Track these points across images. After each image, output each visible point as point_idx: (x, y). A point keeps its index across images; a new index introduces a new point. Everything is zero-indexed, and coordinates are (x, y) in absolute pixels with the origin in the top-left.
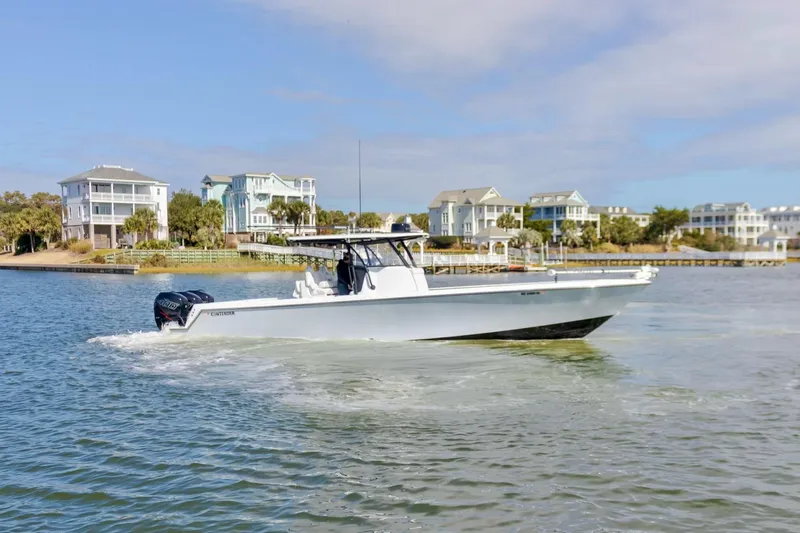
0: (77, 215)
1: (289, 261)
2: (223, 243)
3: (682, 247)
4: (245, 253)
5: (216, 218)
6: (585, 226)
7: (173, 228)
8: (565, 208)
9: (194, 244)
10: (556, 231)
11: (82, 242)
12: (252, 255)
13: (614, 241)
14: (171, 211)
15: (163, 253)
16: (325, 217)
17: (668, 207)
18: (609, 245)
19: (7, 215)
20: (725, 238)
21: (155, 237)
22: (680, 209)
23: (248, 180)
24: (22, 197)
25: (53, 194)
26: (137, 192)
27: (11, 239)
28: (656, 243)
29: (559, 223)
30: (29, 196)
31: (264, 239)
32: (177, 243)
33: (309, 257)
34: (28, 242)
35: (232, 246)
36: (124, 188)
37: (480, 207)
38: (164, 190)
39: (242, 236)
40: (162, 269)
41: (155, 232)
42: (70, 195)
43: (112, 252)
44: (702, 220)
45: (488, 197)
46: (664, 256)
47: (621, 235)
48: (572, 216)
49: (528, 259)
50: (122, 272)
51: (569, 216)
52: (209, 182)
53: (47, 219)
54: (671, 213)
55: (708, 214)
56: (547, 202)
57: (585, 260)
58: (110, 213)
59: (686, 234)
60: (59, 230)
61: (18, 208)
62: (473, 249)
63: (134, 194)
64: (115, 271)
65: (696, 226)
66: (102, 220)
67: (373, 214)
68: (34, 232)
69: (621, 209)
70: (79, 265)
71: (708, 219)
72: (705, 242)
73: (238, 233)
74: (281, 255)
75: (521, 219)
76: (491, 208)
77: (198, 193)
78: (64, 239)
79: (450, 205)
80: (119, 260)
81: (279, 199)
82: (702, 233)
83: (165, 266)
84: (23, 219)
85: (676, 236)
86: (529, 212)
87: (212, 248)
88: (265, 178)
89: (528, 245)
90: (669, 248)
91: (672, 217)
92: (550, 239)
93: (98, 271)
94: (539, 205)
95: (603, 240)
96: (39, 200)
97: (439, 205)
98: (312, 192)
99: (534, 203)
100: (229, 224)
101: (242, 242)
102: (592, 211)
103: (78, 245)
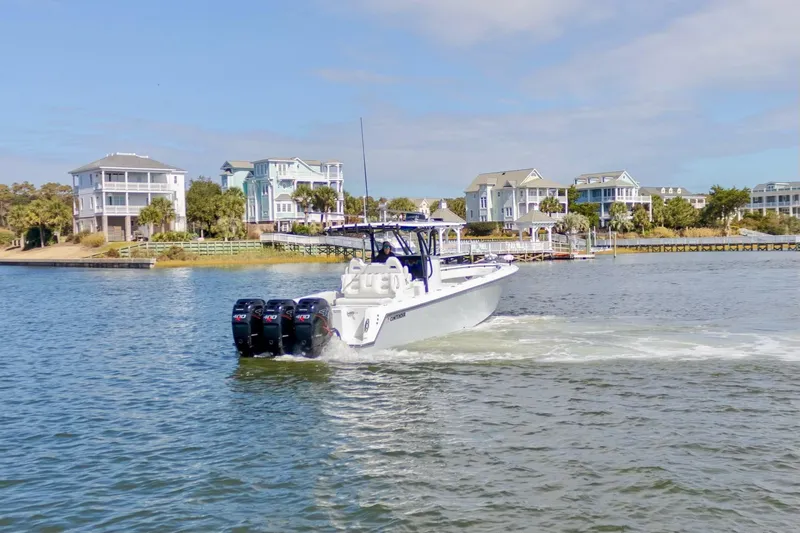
0: (89, 206)
1: (315, 251)
2: (245, 234)
3: (743, 230)
4: (268, 244)
5: (237, 206)
6: (634, 209)
7: (192, 218)
8: (614, 190)
9: (213, 235)
10: (604, 215)
11: (94, 235)
12: (276, 246)
13: (667, 225)
14: (189, 200)
15: (181, 245)
16: (354, 203)
17: (727, 187)
18: (663, 230)
19: (15, 208)
20: (790, 219)
21: (172, 228)
22: (740, 188)
23: (271, 166)
24: (31, 188)
25: (63, 184)
26: (152, 181)
27: (19, 232)
28: (714, 226)
29: (607, 206)
30: (38, 187)
31: (288, 229)
32: (195, 234)
33: (337, 247)
34: (38, 236)
35: (255, 237)
36: (138, 176)
37: (522, 190)
38: (181, 179)
39: (265, 226)
40: (181, 262)
41: (172, 223)
42: (82, 185)
43: (126, 245)
44: (765, 200)
45: (530, 179)
46: (724, 240)
47: (675, 219)
48: (621, 199)
49: (573, 246)
50: (137, 266)
51: (618, 199)
52: (229, 169)
53: (57, 211)
54: (730, 193)
55: (770, 194)
56: (593, 184)
57: (637, 246)
58: (124, 204)
59: (746, 215)
60: (70, 223)
61: (27, 200)
62: (514, 235)
63: (149, 184)
64: (130, 266)
65: (758, 206)
66: (116, 211)
67: (406, 200)
68: (43, 225)
69: (675, 190)
70: (91, 260)
71: (771, 199)
72: (769, 225)
73: (260, 223)
74: (306, 246)
75: (566, 203)
76: (532, 191)
77: (217, 181)
78: (76, 231)
79: (489, 189)
80: (134, 254)
81: (304, 185)
82: (765, 214)
83: (183, 259)
84: (33, 211)
85: (736, 217)
86: (574, 194)
87: (233, 239)
88: (289, 164)
89: (574, 231)
90: (729, 231)
91: (730, 198)
92: (597, 223)
93: (111, 265)
94: (585, 187)
95: (656, 223)
96: (49, 191)
97: (477, 189)
98: (339, 177)
99: (580, 185)
100: (251, 212)
101: (266, 232)
102: (642, 192)
103: (89, 238)
